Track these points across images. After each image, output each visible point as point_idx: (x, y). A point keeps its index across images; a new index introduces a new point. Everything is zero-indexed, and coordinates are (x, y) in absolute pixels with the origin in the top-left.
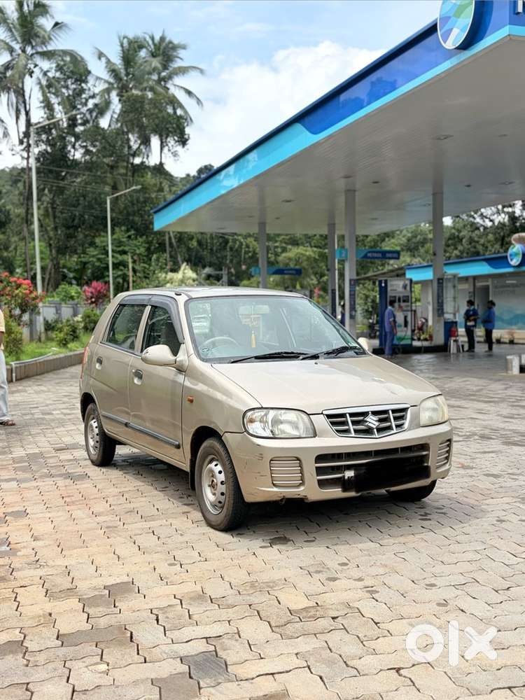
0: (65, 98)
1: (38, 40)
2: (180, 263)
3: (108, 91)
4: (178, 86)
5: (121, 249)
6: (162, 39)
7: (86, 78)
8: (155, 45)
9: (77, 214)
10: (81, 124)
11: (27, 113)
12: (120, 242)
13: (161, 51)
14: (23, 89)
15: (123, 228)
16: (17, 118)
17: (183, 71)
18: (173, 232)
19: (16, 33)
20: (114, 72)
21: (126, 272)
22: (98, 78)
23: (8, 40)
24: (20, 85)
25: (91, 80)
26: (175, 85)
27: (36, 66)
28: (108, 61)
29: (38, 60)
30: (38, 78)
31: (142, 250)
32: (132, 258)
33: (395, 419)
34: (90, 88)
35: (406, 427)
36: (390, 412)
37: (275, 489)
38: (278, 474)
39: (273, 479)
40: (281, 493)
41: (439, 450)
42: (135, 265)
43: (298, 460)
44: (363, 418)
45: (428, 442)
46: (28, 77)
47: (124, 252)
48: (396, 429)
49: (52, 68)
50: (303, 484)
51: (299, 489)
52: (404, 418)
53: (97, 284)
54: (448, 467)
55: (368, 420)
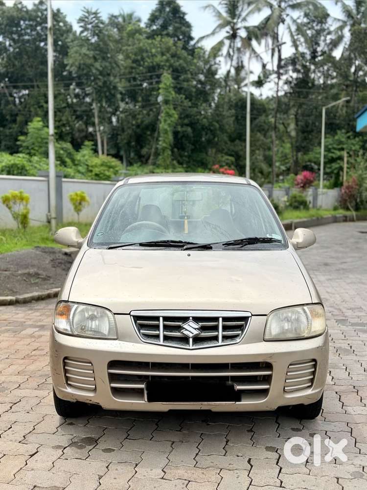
0: (308, 38)
3: (341, 28)
5: (340, 147)
7: (326, 20)
9: (310, 122)
10: (321, 56)
11: (279, 51)
12: (341, 141)
14: (277, 34)
15: (343, 131)
16: (273, 55)
20: (349, 14)
21: (341, 164)
22: (335, 19)
24: (276, 31)
25: (330, 21)
27: (288, 15)
28: (344, 5)
29: (289, 11)
30: (289, 25)
31: (357, 147)
32: (348, 153)
33: (225, 328)
34: (328, 28)
35: (238, 340)
36: (221, 319)
37: (69, 390)
38: (71, 374)
39: (67, 379)
40: (73, 395)
41: (290, 372)
42: (350, 159)
43: (90, 363)
44: (180, 323)
45: (269, 360)
46: (281, 24)
47: (343, 149)
48: (223, 341)
49: (300, 16)
50: (95, 390)
51: (91, 395)
52: (241, 328)
53: (306, 173)
54: (310, 392)
55: (186, 326)
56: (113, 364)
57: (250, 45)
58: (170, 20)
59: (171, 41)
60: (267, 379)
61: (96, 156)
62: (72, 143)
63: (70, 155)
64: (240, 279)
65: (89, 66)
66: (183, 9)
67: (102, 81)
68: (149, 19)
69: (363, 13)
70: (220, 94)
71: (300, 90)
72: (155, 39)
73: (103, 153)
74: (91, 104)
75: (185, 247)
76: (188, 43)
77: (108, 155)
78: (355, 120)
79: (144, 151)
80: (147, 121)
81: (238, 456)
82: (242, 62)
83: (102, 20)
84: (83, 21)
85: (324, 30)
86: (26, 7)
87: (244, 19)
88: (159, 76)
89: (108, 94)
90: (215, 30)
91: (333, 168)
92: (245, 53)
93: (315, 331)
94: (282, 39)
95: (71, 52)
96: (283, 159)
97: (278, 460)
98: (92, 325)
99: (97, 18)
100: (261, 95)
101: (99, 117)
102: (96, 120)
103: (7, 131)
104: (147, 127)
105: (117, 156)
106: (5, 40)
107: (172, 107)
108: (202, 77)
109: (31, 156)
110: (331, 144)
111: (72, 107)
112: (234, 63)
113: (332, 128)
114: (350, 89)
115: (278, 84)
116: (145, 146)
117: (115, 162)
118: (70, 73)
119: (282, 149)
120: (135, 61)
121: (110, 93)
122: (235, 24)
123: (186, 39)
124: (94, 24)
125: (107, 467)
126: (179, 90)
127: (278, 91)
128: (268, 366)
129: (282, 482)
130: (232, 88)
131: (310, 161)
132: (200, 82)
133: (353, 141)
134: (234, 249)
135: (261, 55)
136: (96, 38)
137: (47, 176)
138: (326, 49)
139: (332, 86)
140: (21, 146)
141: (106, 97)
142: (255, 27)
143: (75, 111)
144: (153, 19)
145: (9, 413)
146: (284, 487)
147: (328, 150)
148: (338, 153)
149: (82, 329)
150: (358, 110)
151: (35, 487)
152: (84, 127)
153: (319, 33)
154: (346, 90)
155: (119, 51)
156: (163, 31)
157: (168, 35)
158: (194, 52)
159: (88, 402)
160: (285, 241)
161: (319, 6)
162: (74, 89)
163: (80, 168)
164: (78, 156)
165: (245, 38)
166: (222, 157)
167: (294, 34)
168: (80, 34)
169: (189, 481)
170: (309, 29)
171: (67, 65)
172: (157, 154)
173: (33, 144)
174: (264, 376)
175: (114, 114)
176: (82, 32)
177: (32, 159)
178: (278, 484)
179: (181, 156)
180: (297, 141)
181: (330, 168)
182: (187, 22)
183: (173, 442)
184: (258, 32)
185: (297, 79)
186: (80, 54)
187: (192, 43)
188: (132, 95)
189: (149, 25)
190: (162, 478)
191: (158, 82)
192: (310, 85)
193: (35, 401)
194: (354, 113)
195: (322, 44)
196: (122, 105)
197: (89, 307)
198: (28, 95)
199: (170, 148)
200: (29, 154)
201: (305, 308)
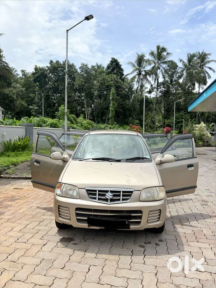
0: (169, 75)
1: (162, 59)
2: (201, 121)
3: (182, 71)
4: (207, 67)
5: (182, 117)
6: (202, 53)
7: (176, 68)
8: (200, 55)
9: (170, 107)
10: (174, 82)
11: (158, 80)
12: (182, 115)
13: (202, 57)
14: (157, 73)
15: (183, 111)
16: (155, 81)
17: (209, 62)
18: (200, 112)
19: (156, 58)
20: (185, 66)
21: (182, 124)
22: (180, 67)
23: (154, 60)
25: (178, 68)
26: (206, 67)
27: (161, 66)
28: (184, 62)
29: (162, 64)
30: (161, 70)
31: (189, 117)
32: (185, 120)
33: (123, 196)
34: (177, 71)
35: (128, 201)
36: (121, 192)
37: (60, 219)
38: (61, 212)
39: (60, 214)
40: (62, 221)
41: (150, 214)
42: (185, 122)
43: (68, 208)
44: (105, 193)
45: (141, 210)
46: (159, 70)
47: (183, 118)
48: (122, 201)
49: (166, 66)
50: (70, 219)
51: (68, 221)
52: (130, 196)
53: (168, 128)
54: (158, 223)
55: (107, 194)
56: (77, 209)
57: (146, 77)
58: (115, 68)
59: (115, 76)
60: (140, 217)
61: (85, 120)
62: (76, 115)
63: (75, 120)
64: (130, 175)
65: (83, 85)
66: (120, 64)
67: (88, 91)
68: (107, 67)
69: (191, 65)
70: (134, 96)
71: (166, 95)
72: (109, 75)
73: (88, 119)
74: (84, 100)
75: (110, 161)
76: (122, 76)
77: (90, 119)
78: (188, 107)
79: (104, 118)
80: (105, 106)
81: (128, 249)
82: (143, 84)
83: (89, 68)
84: (81, 68)
85: (175, 72)
86: (60, 63)
87: (144, 68)
88: (110, 89)
89: (90, 96)
90: (133, 71)
91: (179, 125)
92: (144, 81)
93: (160, 198)
94: (159, 75)
95: (76, 80)
96: (159, 122)
97: (144, 251)
98: (70, 193)
99: (87, 67)
100: (150, 97)
101: (87, 105)
102: (85, 106)
103: (52, 110)
104: (105, 109)
105: (93, 120)
106: (52, 75)
107: (115, 101)
108: (127, 90)
109: (60, 120)
110: (178, 116)
111: (77, 101)
112: (140, 84)
113: (178, 110)
114: (186, 95)
115: (157, 92)
116: (104, 116)
117: (92, 122)
118: (76, 88)
119: (159, 118)
120: (101, 83)
121: (91, 96)
122: (140, 69)
123: (121, 75)
124: (85, 69)
125: (74, 252)
126: (118, 95)
127: (157, 95)
128: (141, 212)
129: (144, 262)
130: (139, 94)
131: (170, 123)
132: (126, 91)
133: (187, 115)
134: (130, 162)
135: (150, 81)
136: (86, 74)
137: (64, 128)
138: (176, 79)
139: (179, 93)
140: (56, 116)
141: (90, 97)
142: (148, 70)
143: (78, 102)
144: (108, 67)
145: (38, 226)
146: (145, 264)
147: (177, 118)
148: (181, 120)
149: (66, 194)
150: (189, 103)
151: (43, 259)
152: (81, 108)
153: (173, 73)
154: (185, 95)
155: (95, 79)
156: (112, 72)
157: (114, 73)
158: (124, 80)
159: (67, 224)
160: (151, 159)
161: (173, 62)
162: (78, 94)
163: (79, 124)
164: (78, 120)
165: (144, 75)
166: (134, 120)
167: (164, 73)
168: (80, 73)
169: (106, 259)
170: (170, 71)
171: (75, 85)
172: (109, 119)
173: (61, 115)
174: (139, 216)
175: (93, 104)
176: (81, 72)
177: (60, 121)
178: (143, 263)
179: (118, 120)
180: (164, 115)
181: (178, 125)
182: (122, 69)
183: (102, 241)
184: (150, 73)
185: (164, 90)
186: (80, 81)
187: (123, 76)
188: (100, 97)
189: (107, 70)
190: (95, 258)
191: (110, 92)
192: (170, 93)
193: (49, 221)
194: (187, 104)
195: (175, 77)
196: (96, 100)
197: (69, 185)
198: (60, 96)
199: (114, 117)
200: (59, 119)
201: (157, 188)
